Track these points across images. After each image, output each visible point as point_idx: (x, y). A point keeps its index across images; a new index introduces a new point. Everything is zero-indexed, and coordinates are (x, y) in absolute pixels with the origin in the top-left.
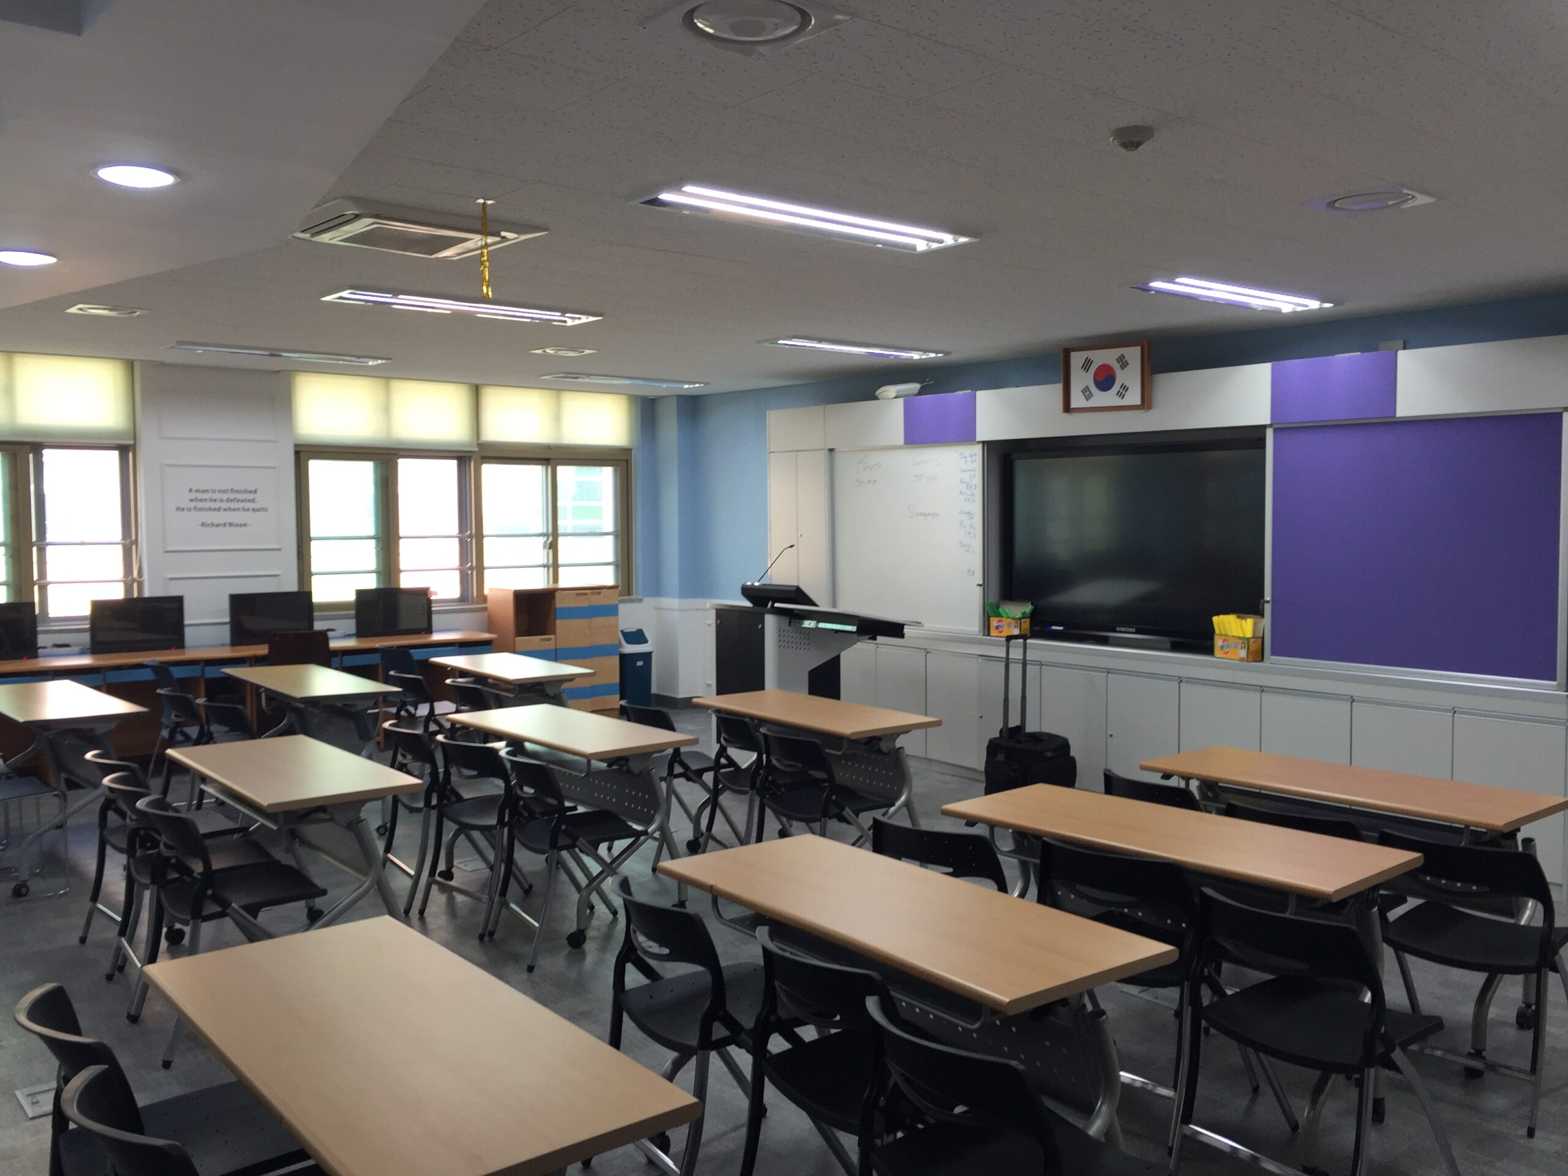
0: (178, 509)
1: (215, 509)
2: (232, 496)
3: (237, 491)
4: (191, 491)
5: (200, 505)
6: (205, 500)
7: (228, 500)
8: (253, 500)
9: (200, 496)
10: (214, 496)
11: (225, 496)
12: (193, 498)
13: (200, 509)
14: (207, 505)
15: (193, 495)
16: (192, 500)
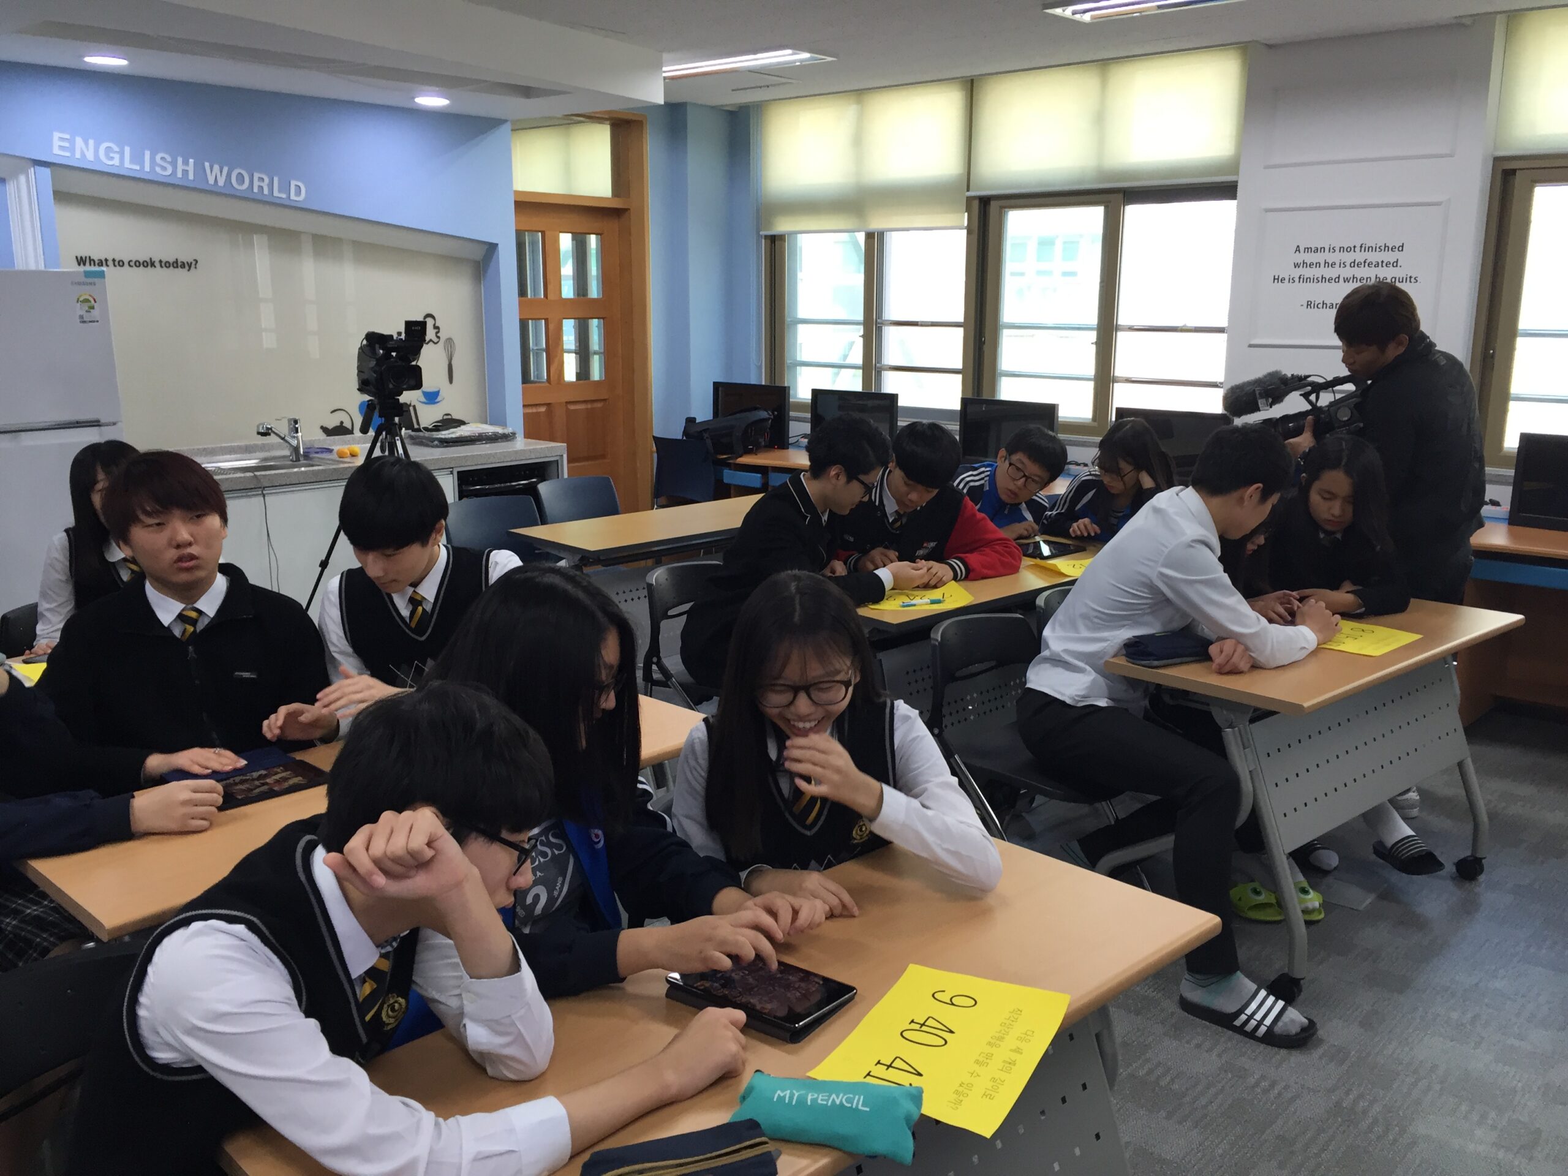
0: (1275, 279)
1: (1330, 280)
2: (1360, 257)
3: (1370, 249)
4: (1298, 249)
5: (1308, 272)
6: (1318, 264)
7: (1354, 264)
8: (1396, 264)
9: (1310, 258)
10: (1331, 257)
11: (1348, 257)
12: (1300, 261)
13: (1309, 280)
14: (1317, 272)
15: (1300, 258)
16: (1296, 265)
